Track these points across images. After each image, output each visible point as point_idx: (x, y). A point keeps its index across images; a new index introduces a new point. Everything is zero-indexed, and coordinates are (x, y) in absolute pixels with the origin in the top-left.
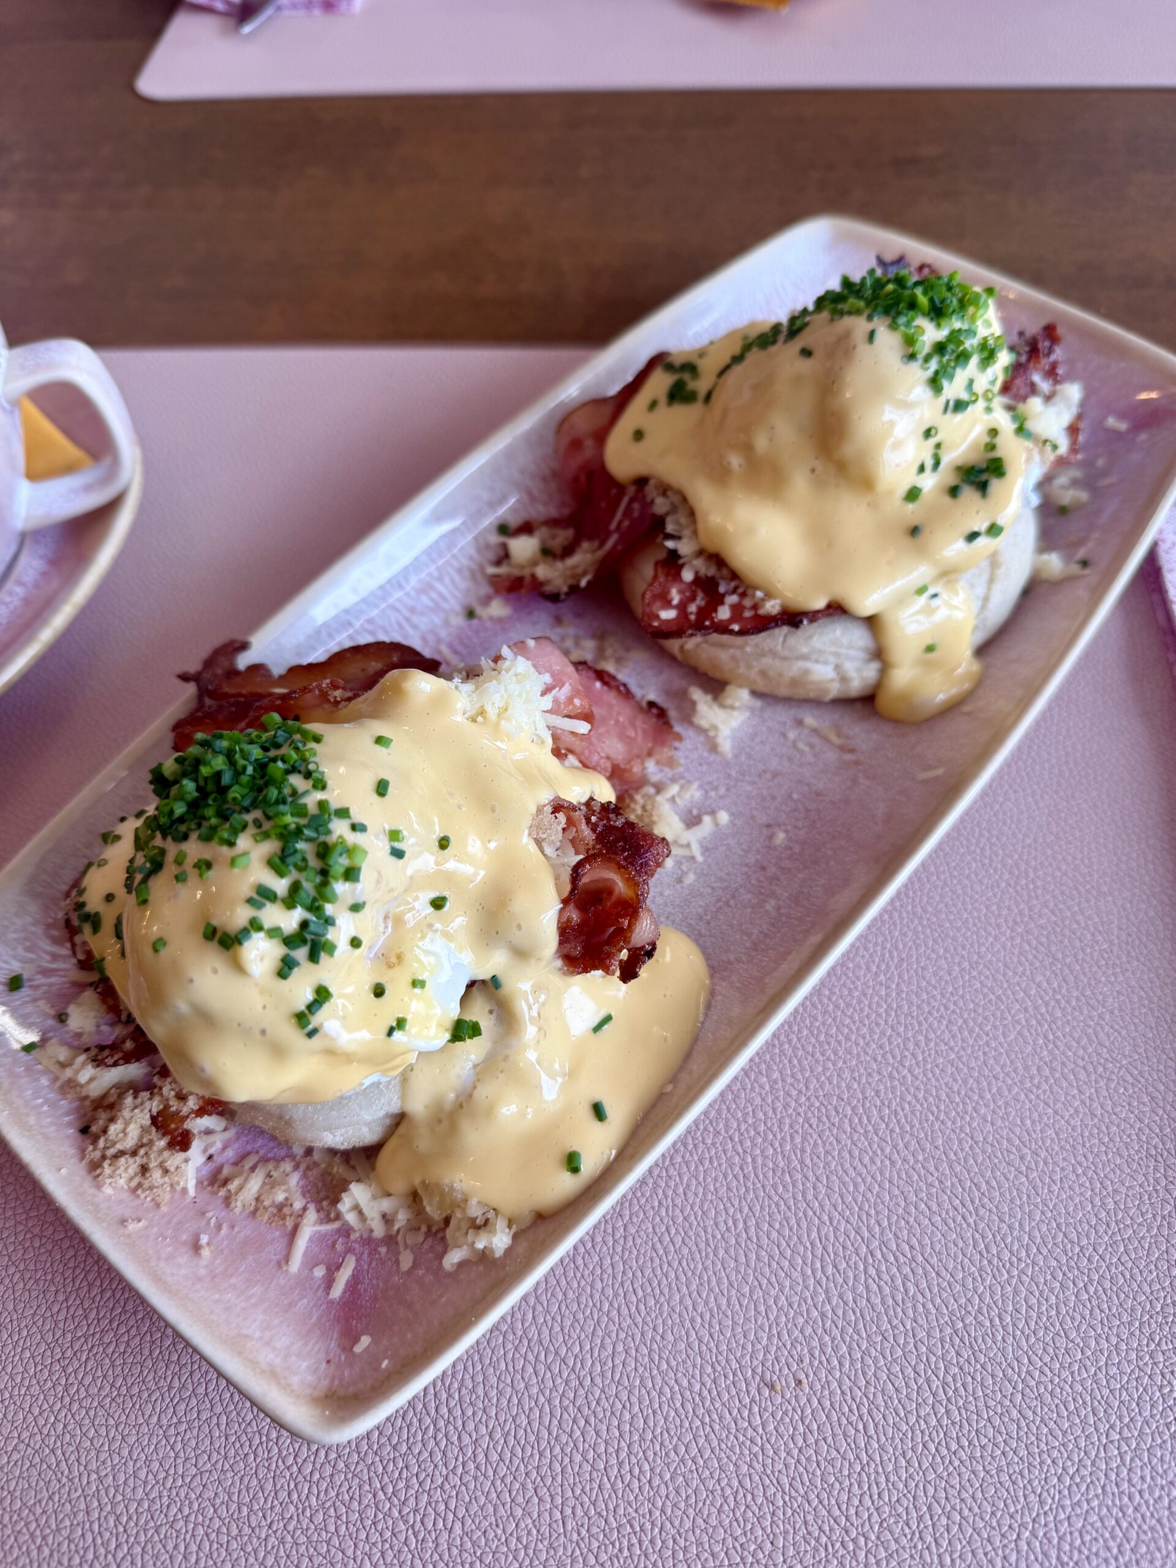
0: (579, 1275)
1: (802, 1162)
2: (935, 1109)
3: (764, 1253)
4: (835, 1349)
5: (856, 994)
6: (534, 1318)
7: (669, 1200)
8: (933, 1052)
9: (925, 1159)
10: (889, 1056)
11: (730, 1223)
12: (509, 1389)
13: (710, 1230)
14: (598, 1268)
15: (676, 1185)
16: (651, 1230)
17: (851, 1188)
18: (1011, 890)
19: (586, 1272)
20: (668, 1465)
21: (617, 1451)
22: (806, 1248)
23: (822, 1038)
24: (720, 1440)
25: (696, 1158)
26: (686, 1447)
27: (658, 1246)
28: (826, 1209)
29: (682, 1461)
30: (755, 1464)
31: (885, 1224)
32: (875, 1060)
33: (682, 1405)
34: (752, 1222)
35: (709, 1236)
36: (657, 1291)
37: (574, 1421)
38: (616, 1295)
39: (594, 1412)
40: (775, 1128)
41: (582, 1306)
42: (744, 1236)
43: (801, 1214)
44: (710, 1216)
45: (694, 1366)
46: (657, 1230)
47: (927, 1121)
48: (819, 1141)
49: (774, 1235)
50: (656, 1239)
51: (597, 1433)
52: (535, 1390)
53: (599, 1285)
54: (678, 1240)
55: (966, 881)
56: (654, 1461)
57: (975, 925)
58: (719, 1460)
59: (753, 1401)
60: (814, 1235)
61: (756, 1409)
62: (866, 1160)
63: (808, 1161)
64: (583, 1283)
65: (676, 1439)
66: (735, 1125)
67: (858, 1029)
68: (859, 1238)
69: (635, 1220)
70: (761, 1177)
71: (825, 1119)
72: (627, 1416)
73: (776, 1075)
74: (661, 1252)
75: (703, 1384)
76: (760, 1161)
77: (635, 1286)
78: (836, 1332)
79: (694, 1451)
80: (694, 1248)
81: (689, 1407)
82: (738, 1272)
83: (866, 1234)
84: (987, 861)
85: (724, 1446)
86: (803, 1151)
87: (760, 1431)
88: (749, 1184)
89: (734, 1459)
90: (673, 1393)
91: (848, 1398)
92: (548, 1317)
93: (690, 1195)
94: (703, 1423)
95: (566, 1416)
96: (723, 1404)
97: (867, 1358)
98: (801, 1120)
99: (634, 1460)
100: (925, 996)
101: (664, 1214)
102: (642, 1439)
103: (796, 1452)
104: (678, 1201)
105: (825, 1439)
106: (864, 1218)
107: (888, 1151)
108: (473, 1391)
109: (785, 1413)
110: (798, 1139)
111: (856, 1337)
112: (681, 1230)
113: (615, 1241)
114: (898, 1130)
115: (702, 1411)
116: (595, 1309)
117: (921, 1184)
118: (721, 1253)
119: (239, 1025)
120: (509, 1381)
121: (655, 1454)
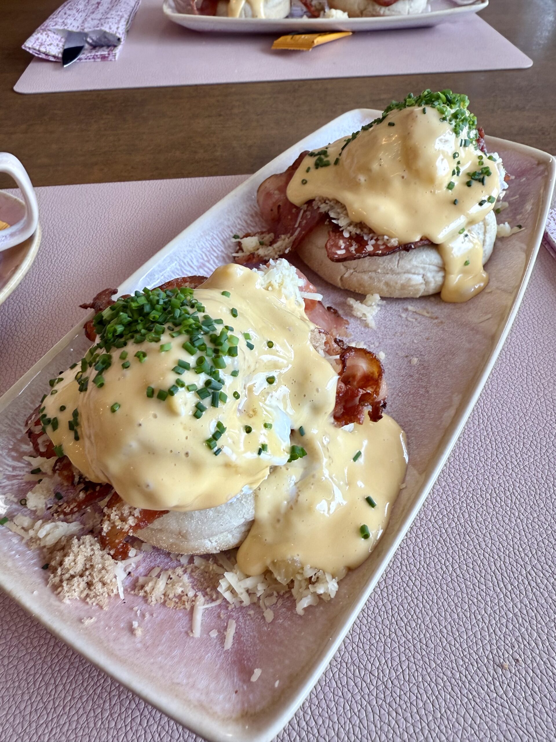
0: (366, 615)
1: (472, 527)
2: (533, 488)
3: (469, 583)
4: (530, 635)
5: (472, 436)
6: (345, 648)
7: (406, 561)
8: (521, 459)
9: (538, 516)
10: (499, 464)
11: (445, 569)
12: (342, 700)
13: (434, 574)
14: (376, 608)
15: (407, 552)
16: (400, 581)
17: (505, 538)
18: (531, 377)
19: (370, 613)
20: (456, 733)
21: (422, 730)
22: (492, 576)
23: (462, 460)
24: (483, 709)
25: (414, 535)
26: (464, 718)
27: (408, 589)
28: (495, 551)
29: (464, 728)
30: (509, 721)
31: (530, 555)
32: (494, 468)
33: (452, 689)
34: (456, 566)
35: (435, 578)
36: (415, 617)
37: (389, 714)
38: (391, 624)
39: (399, 705)
40: (452, 512)
41: (373, 635)
42: (455, 574)
43: (482, 557)
44: (431, 566)
45: (451, 661)
46: (404, 580)
47: (532, 495)
48: (479, 515)
49: (471, 571)
50: (405, 585)
51: (405, 720)
52: (358, 697)
53: (379, 619)
54: (418, 583)
55: (507, 376)
56: (447, 732)
57: (519, 395)
58: (487, 723)
59: (493, 678)
60: (493, 568)
61: (498, 684)
62: (507, 521)
63: (476, 527)
64: (370, 620)
65: (455, 714)
66: (430, 514)
67: (479, 453)
68: (519, 565)
69: (390, 576)
70: (453, 539)
71: (477, 502)
72: (421, 704)
73: (444, 484)
74: (410, 592)
75: (460, 672)
76: (449, 530)
77: (401, 616)
78: (527, 624)
79: (470, 721)
80: (429, 587)
81: (456, 689)
82: (458, 597)
83: (522, 563)
84: (514, 365)
85: (486, 713)
86: (471, 521)
87: (505, 698)
88: (448, 545)
89: (495, 720)
90: (444, 682)
91: (549, 665)
92: (354, 646)
93: (417, 556)
94: (469, 700)
95: (382, 711)
96: (477, 684)
97: (550, 637)
98: (465, 505)
99: (434, 735)
100: (507, 433)
101: (405, 570)
102: (434, 718)
103: (531, 708)
104: (411, 561)
105: (545, 696)
106: (518, 553)
107: (517, 514)
108: (319, 706)
109: (515, 683)
110: (467, 516)
111: (539, 626)
112: (418, 577)
113: (381, 591)
114: (518, 503)
115: (466, 691)
116: (381, 635)
117: (541, 530)
118: (445, 587)
119: (171, 451)
120: (340, 694)
121: (446, 727)
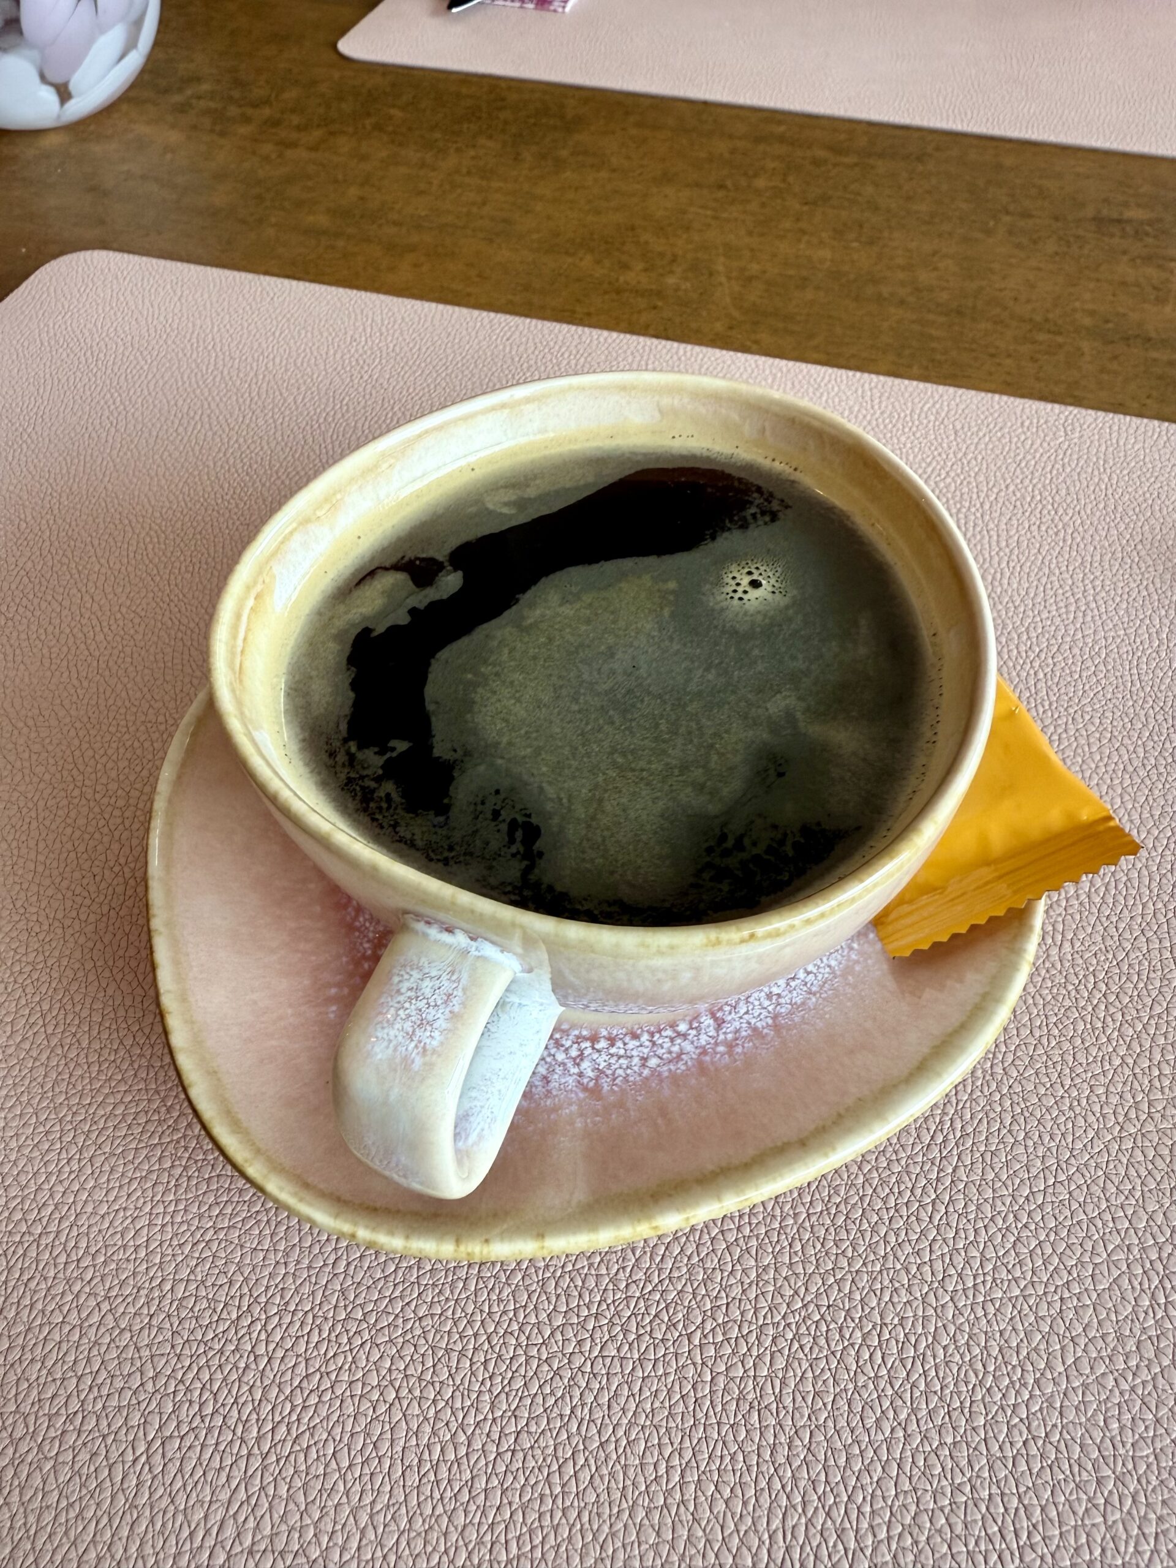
32: (908, 1272)
34: (692, 1477)
35: (628, 1483)
38: (480, 1542)
40: (752, 1338)
41: (429, 1549)
42: (678, 1496)
43: (763, 1484)
44: (636, 1450)
46: (560, 1454)
47: (966, 1383)
54: (585, 1476)
68: (840, 1547)
69: (533, 1429)
70: (719, 1408)
71: (822, 1342)
73: (768, 1260)
74: (558, 1490)
76: (721, 1381)
77: (510, 1536)
80: (604, 1497)
82: (658, 1554)
83: (852, 1545)
84: (1100, 1025)
86: (783, 1383)
88: (700, 1415)
92: (379, 1554)
93: (616, 1408)
98: (790, 1336)
100: (989, 1194)
101: (574, 1430)
104: (598, 1415)
106: (854, 1516)
107: (903, 1416)
110: (780, 1363)
112: (592, 1462)
113: (498, 1454)
114: (922, 1387)
